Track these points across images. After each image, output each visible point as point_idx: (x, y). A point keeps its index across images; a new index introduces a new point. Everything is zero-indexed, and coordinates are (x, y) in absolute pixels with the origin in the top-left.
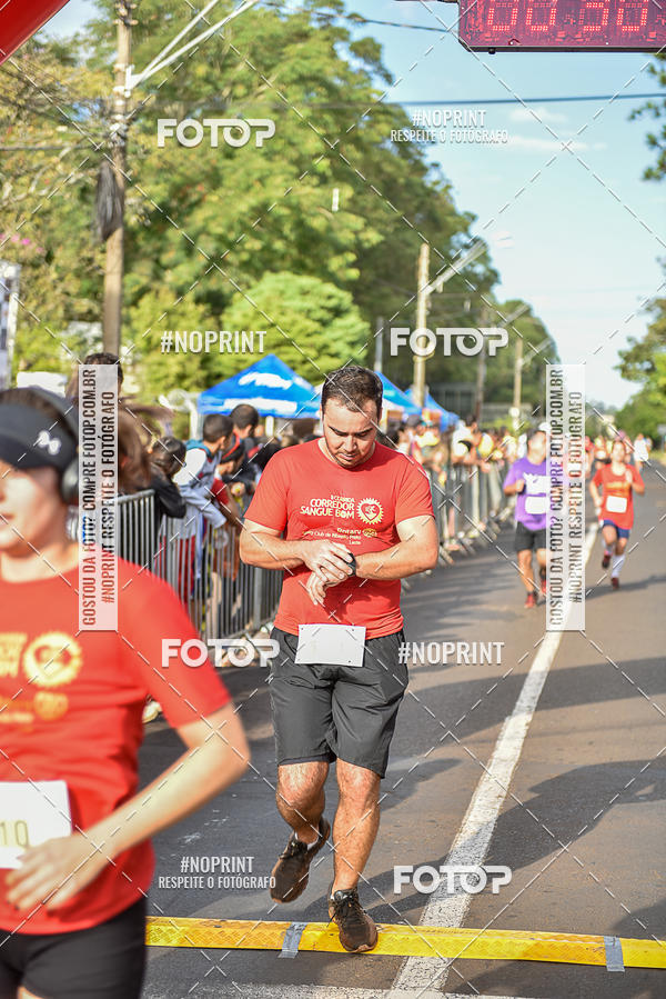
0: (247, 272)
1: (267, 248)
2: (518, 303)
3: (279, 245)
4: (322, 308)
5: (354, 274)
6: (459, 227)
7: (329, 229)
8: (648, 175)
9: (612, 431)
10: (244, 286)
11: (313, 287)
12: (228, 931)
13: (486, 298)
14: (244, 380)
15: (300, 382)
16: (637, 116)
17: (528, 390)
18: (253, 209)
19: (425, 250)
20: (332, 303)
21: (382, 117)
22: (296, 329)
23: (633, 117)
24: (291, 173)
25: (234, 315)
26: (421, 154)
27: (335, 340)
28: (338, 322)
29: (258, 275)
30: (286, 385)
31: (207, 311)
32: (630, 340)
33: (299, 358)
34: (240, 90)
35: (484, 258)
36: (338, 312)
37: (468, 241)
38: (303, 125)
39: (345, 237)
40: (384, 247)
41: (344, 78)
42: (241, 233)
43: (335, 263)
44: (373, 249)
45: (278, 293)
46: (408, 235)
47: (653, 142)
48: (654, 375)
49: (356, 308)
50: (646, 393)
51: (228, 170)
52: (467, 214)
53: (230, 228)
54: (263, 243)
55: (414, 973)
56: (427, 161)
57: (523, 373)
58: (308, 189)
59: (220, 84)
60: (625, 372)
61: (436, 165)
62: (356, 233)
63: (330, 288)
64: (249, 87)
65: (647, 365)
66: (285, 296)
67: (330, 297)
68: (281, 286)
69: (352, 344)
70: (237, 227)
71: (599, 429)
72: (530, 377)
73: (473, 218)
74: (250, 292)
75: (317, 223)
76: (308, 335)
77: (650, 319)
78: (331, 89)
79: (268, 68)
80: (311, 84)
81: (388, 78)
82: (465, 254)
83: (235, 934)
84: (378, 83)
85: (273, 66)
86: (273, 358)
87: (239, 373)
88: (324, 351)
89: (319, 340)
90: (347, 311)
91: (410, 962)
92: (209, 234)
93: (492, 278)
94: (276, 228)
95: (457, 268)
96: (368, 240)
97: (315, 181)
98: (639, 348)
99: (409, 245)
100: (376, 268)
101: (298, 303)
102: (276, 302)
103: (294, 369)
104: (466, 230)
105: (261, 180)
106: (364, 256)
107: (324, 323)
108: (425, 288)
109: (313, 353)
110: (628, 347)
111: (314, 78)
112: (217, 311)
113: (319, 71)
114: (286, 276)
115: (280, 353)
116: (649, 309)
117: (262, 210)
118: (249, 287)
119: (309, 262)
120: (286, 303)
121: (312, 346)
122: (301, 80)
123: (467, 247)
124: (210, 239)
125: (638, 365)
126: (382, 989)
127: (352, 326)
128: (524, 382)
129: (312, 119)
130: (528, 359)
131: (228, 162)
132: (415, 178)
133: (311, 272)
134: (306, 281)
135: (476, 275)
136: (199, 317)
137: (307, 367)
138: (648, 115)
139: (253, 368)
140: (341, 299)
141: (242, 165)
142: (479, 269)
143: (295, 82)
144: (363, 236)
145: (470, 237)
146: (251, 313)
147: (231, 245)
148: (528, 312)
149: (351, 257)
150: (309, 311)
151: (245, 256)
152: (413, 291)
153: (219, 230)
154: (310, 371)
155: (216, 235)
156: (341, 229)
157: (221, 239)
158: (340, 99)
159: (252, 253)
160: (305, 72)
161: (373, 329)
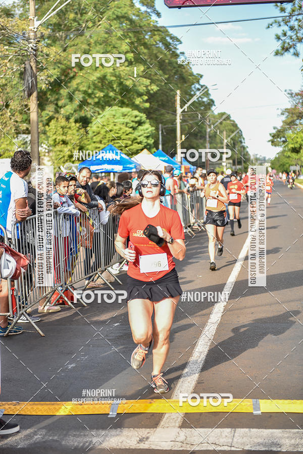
0: (98, 107)
1: (106, 96)
2: (223, 114)
3: (111, 94)
4: (133, 121)
5: (147, 105)
6: (194, 81)
7: (134, 86)
8: (277, 53)
9: (270, 170)
10: (96, 114)
11: (129, 112)
13: (209, 113)
15: (124, 156)
16: (270, 26)
18: (99, 78)
19: (178, 92)
20: (138, 119)
21: (156, 33)
22: (121, 132)
23: (268, 27)
25: (93, 127)
26: (175, 48)
27: (139, 136)
28: (140, 128)
29: (103, 108)
31: (80, 126)
32: (274, 128)
33: (123, 145)
34: (90, 25)
35: (207, 94)
36: (140, 123)
37: (199, 87)
38: (120, 39)
39: (142, 89)
40: (160, 92)
41: (138, 16)
42: (94, 89)
43: (137, 101)
44: (156, 93)
45: (112, 116)
46: (171, 86)
47: (278, 38)
48: (286, 144)
49: (148, 121)
50: (284, 151)
52: (198, 74)
53: (89, 87)
54: (104, 93)
56: (178, 52)
58: (123, 68)
59: (81, 22)
60: (273, 143)
61: (183, 53)
62: (147, 87)
63: (136, 112)
64: (94, 23)
65: (283, 139)
66: (115, 118)
67: (136, 117)
68: (114, 113)
69: (147, 137)
70: (92, 87)
72: (230, 147)
73: (201, 76)
74: (99, 116)
75: (129, 83)
76: (127, 134)
77: (283, 118)
78: (131, 21)
79: (102, 13)
80: (122, 20)
81: (158, 15)
82: (198, 93)
84: (154, 17)
85: (105, 12)
86: (111, 146)
88: (135, 141)
89: (132, 136)
90: (144, 122)
92: (79, 91)
93: (211, 103)
94: (110, 86)
95: (195, 99)
96: (152, 90)
97: (127, 64)
98: (279, 131)
99: (172, 91)
100: (158, 102)
101: (122, 120)
102: (111, 120)
103: (121, 150)
104: (198, 82)
105: (102, 65)
106: (151, 97)
107: (134, 128)
108: (179, 111)
109: (130, 142)
110: (274, 131)
111: (123, 17)
112: (85, 125)
113: (125, 13)
114: (115, 108)
115: (114, 143)
116: (282, 114)
117: (103, 79)
118: (99, 114)
119: (126, 101)
120: (116, 120)
121: (129, 139)
122: (118, 18)
123: (199, 89)
124: (80, 93)
125: (279, 139)
127: (147, 129)
129: (124, 35)
130: (229, 139)
132: (173, 60)
133: (127, 106)
134: (125, 110)
135: (204, 102)
136: (77, 129)
137: (127, 149)
138: (275, 26)
140: (141, 117)
142: (205, 99)
143: (115, 19)
144: (149, 88)
145: (199, 85)
146: (100, 126)
147: (90, 95)
148: (228, 118)
149: (145, 98)
150: (127, 123)
151: (96, 100)
152: (175, 111)
153: (84, 89)
155: (83, 91)
156: (140, 86)
157: (85, 92)
158: (136, 25)
159: (100, 98)
160: (119, 14)
161: (157, 129)
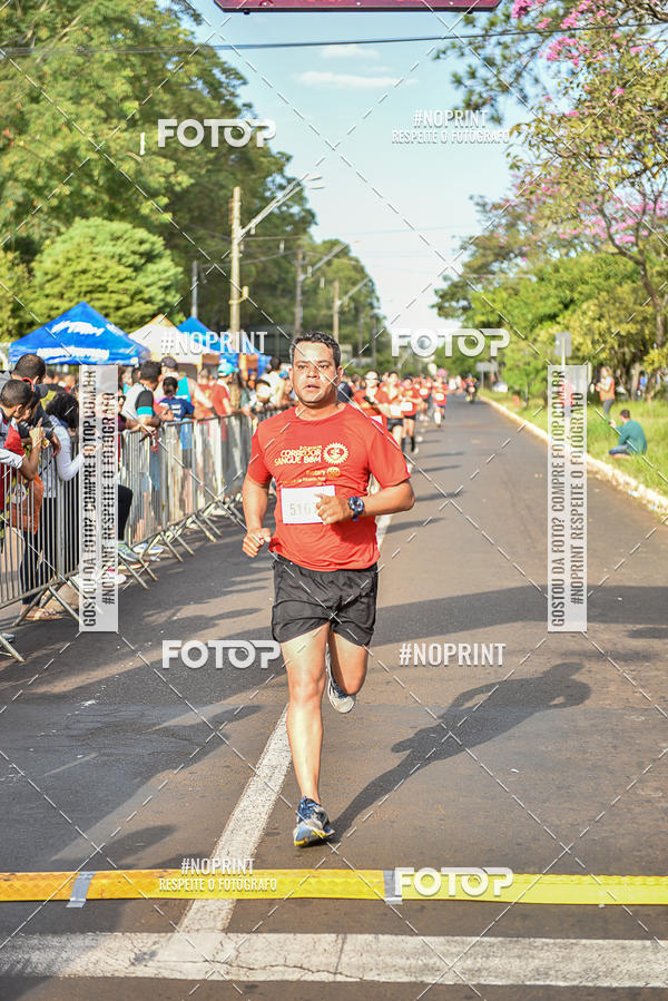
0: (58, 218)
1: (76, 193)
2: (334, 243)
3: (88, 190)
4: (134, 253)
5: (167, 217)
6: (273, 168)
7: (139, 173)
9: (433, 369)
10: (53, 234)
11: (126, 232)
12: (17, 884)
13: (304, 240)
14: (57, 328)
15: (112, 328)
16: (442, 56)
17: (347, 330)
18: (61, 154)
19: (237, 192)
20: (145, 247)
21: (191, 58)
22: (107, 275)
23: (438, 57)
24: (98, 117)
25: (45, 263)
26: (233, 94)
27: (148, 286)
28: (150, 267)
29: (68, 221)
30: (99, 332)
31: (15, 258)
32: (445, 278)
33: (113, 304)
34: (44, 33)
35: (299, 198)
36: (150, 257)
37: (284, 182)
38: (109, 68)
39: (156, 181)
40: (197, 189)
41: (151, 18)
42: (50, 178)
43: (146, 208)
44: (186, 191)
45: (88, 240)
46: (221, 177)
47: (458, 81)
48: (470, 313)
49: (168, 252)
51: (35, 114)
52: (282, 154)
53: (39, 173)
54: (72, 188)
55: (199, 916)
56: (239, 102)
57: (342, 313)
58: (116, 133)
59: (23, 26)
60: (442, 310)
61: (249, 106)
62: (167, 176)
63: (142, 233)
64: (53, 30)
65: (463, 303)
66: (95, 243)
67: (142, 242)
68: (92, 232)
69: (166, 289)
70: (46, 173)
71: (420, 367)
72: (349, 317)
73: (288, 159)
74: (59, 239)
75: (127, 168)
76: (121, 281)
77: (466, 257)
78: (136, 30)
79: (71, 10)
80: (116, 26)
81: (197, 18)
82: (280, 195)
83: (24, 886)
84: (187, 23)
85: (77, 7)
86: (84, 306)
87: (52, 321)
88: (139, 297)
89: (132, 286)
90: (159, 256)
91: (195, 906)
92: (16, 180)
93: (309, 218)
94: (85, 172)
95: (272, 207)
96: (180, 184)
97: (123, 125)
98: (455, 285)
99: (222, 187)
100: (190, 211)
101: (109, 248)
102: (86, 249)
103: (107, 315)
104: (281, 170)
105: (68, 124)
106: (177, 200)
107: (137, 268)
108: (238, 233)
109: (126, 299)
110: (444, 286)
111: (119, 20)
112: (27, 257)
113: (123, 12)
114: (96, 221)
115: (92, 300)
116: (463, 248)
117: (70, 155)
118: (59, 233)
119: (119, 206)
120: (96, 250)
121: (125, 291)
122: (106, 21)
123: (282, 187)
124: (18, 185)
125: (454, 304)
126: (166, 932)
127: (165, 271)
128: (342, 323)
129: (118, 60)
130: (346, 299)
131: (34, 106)
133: (123, 217)
134: (118, 226)
135: (292, 215)
136: (9, 264)
137: (121, 313)
138: (452, 55)
139: (65, 316)
140: (153, 244)
141: (47, 109)
142: (295, 210)
143: (100, 23)
144: (172, 179)
145: (284, 177)
146: (62, 260)
147: (39, 191)
148: (345, 252)
149: (164, 201)
150: (121, 256)
151: (55, 202)
152: (228, 233)
153: (28, 176)
154: (123, 317)
155: (24, 180)
156: (151, 173)
157: (29, 184)
158: (146, 40)
159: (61, 198)
160: (110, 13)
161: (188, 272)
